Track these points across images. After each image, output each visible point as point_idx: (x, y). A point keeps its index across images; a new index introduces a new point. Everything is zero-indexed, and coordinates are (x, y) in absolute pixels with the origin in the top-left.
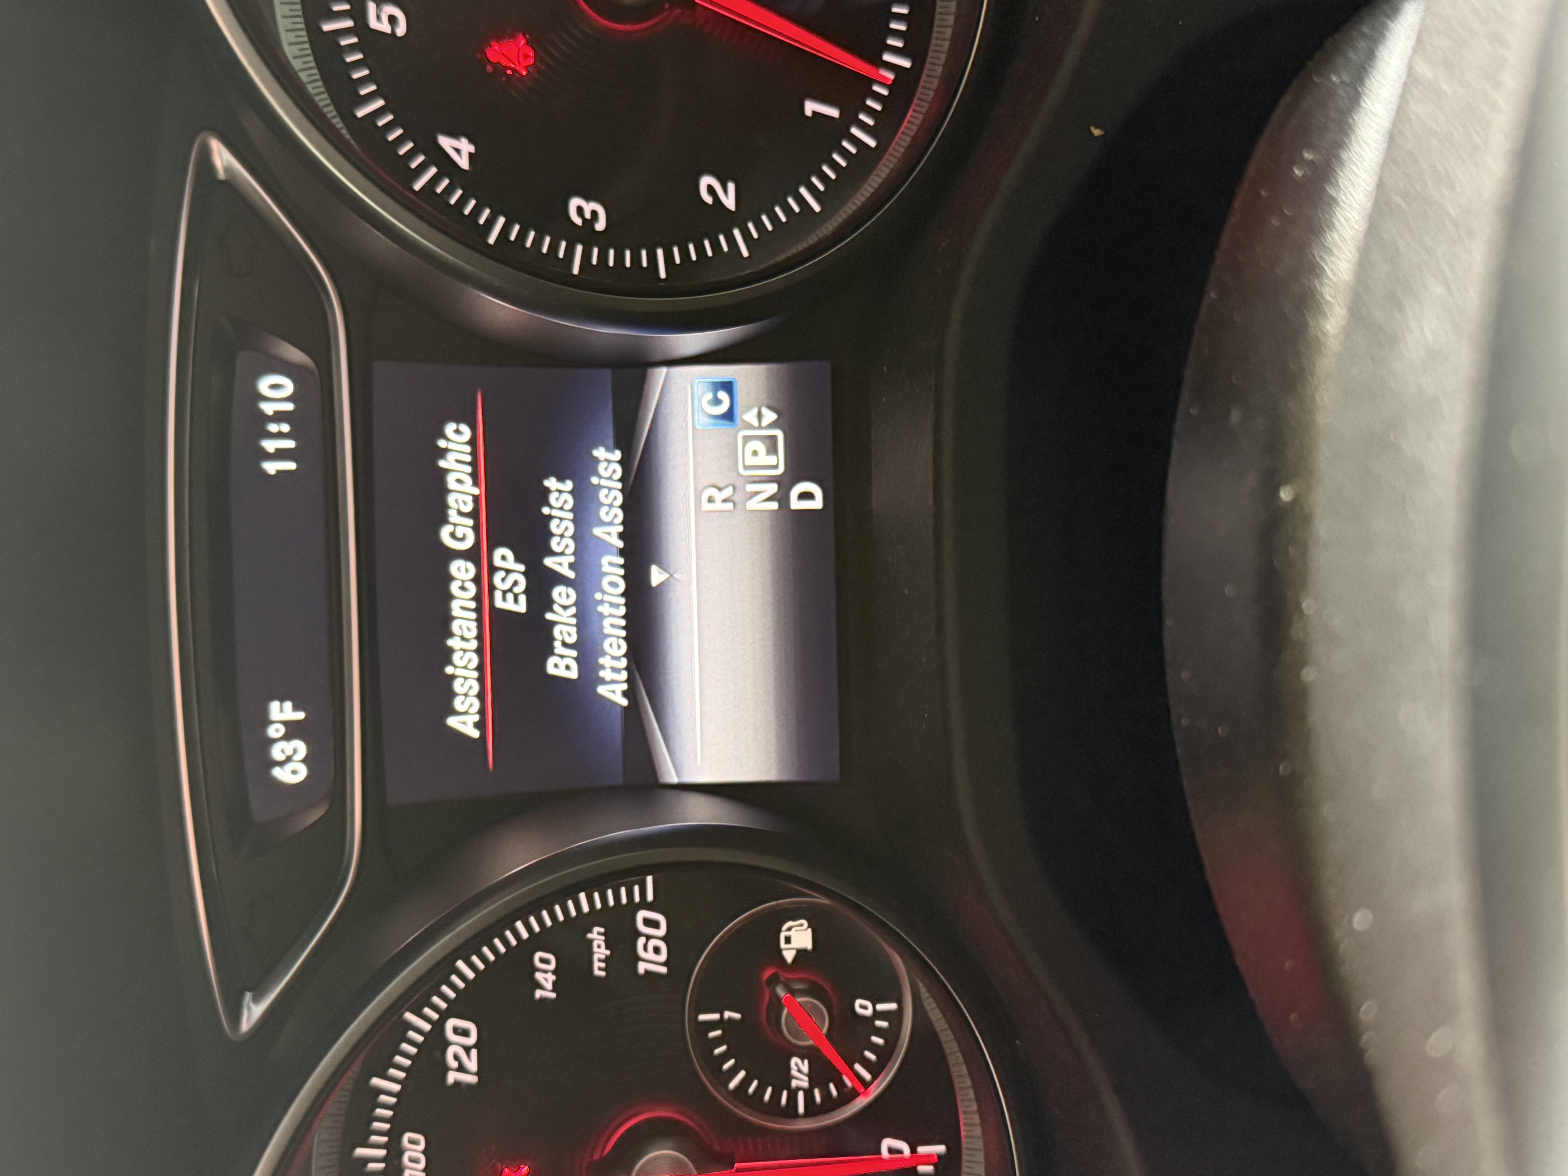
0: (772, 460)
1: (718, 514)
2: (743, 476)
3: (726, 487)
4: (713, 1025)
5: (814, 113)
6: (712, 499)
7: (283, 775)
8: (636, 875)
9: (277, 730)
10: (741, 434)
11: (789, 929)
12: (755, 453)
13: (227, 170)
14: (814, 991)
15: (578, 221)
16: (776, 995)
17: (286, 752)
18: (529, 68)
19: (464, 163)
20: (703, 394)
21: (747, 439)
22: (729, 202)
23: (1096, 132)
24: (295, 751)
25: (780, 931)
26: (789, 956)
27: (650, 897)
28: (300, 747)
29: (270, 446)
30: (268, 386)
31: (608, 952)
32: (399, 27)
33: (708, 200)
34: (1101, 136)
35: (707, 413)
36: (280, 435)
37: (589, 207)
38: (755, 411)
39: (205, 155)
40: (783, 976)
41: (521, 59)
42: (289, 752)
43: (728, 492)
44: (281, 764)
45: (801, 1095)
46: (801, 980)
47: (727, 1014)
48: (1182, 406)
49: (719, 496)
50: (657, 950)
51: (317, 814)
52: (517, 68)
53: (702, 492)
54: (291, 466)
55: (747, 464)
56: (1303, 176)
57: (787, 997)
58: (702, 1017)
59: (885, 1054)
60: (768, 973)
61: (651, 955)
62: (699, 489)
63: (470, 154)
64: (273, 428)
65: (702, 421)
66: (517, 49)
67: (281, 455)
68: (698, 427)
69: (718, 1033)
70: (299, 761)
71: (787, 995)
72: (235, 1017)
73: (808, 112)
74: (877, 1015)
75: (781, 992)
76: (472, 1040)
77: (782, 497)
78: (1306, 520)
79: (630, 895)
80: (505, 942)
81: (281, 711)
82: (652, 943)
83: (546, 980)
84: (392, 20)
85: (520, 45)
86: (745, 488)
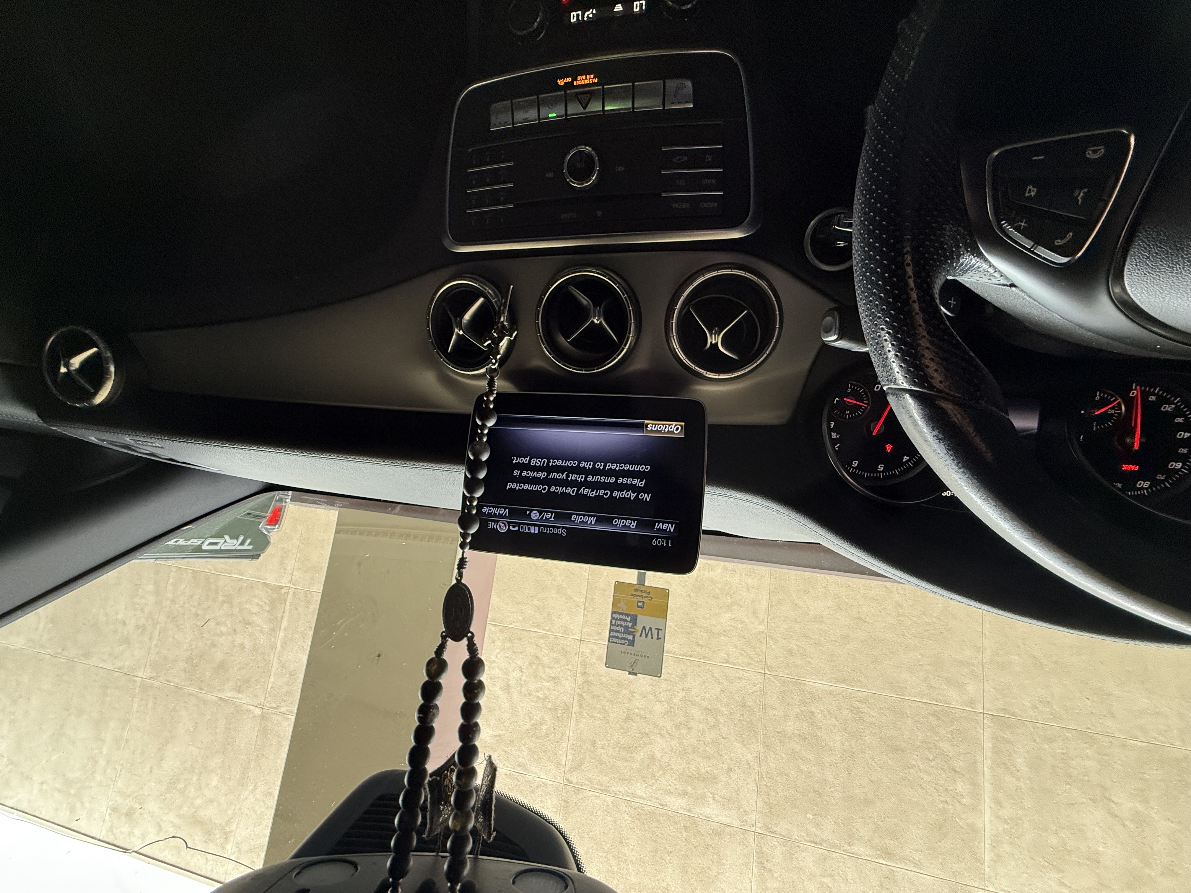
19: (908, 458)
45: (1116, 412)
47: (1095, 425)
74: (1100, 396)
84: (881, 467)
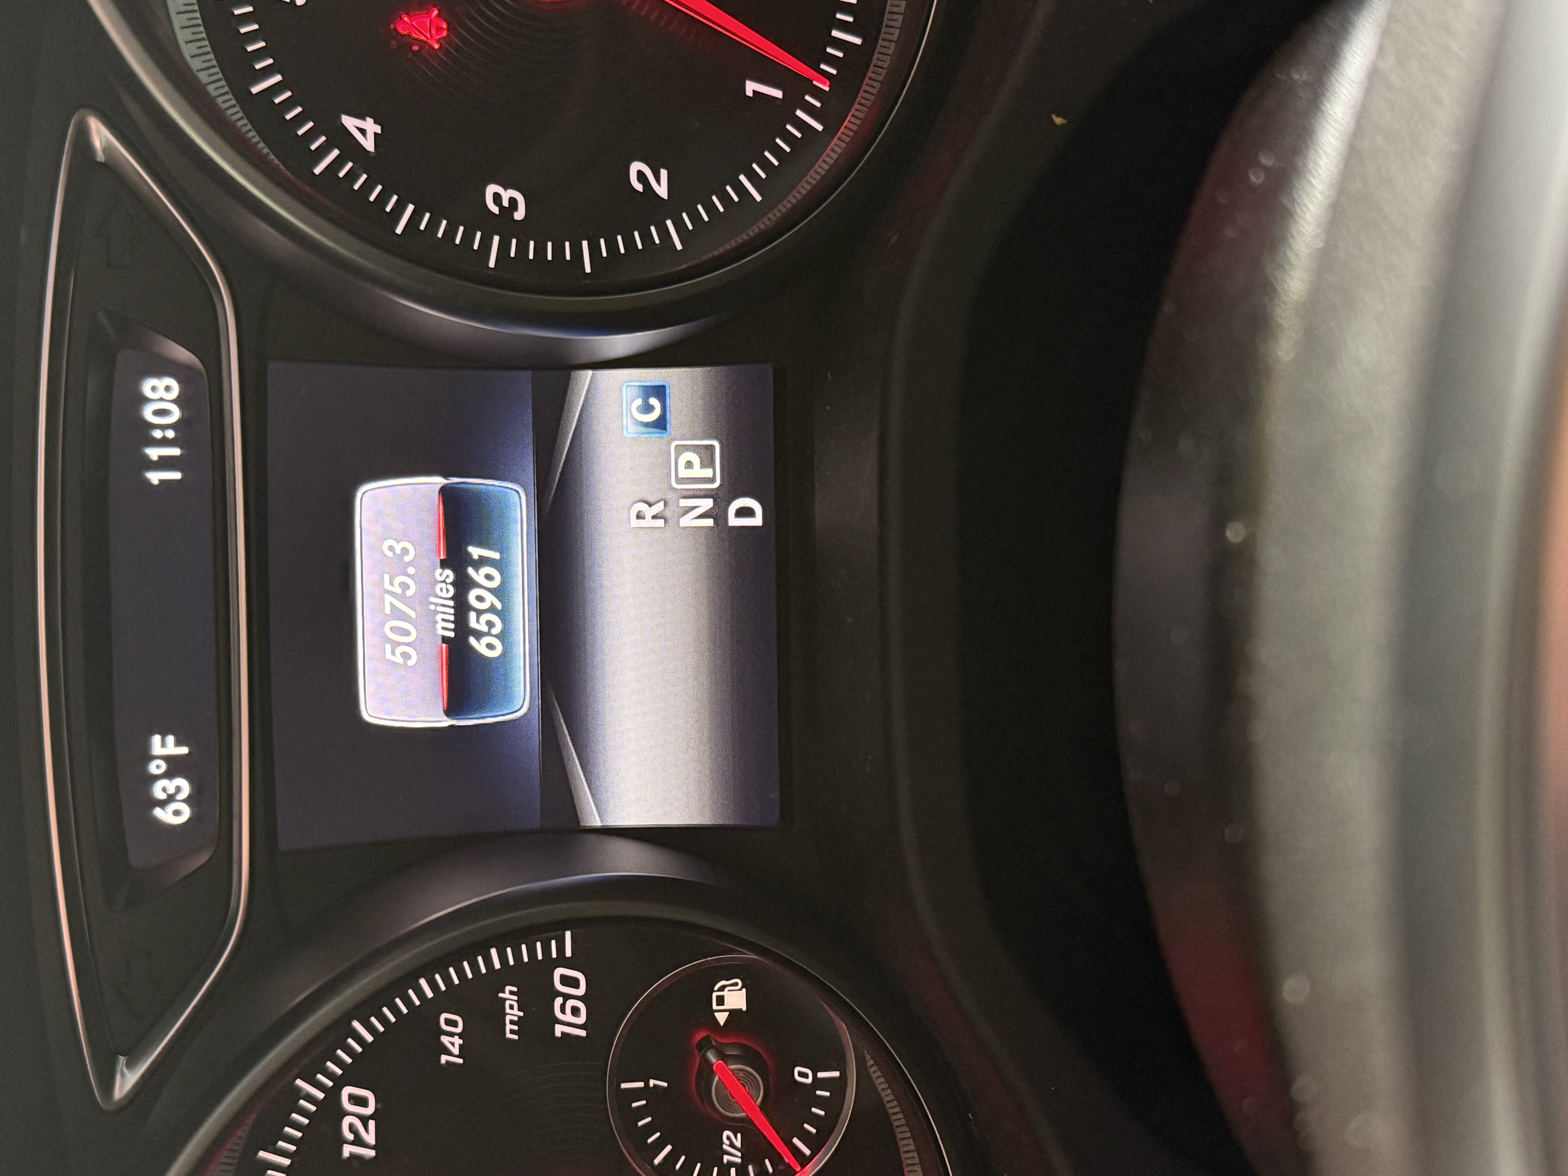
0: (708, 473)
1: (649, 530)
2: (676, 490)
3: (658, 502)
4: (636, 1094)
5: (755, 93)
6: (641, 515)
7: (164, 815)
8: (555, 929)
9: (158, 767)
10: (674, 444)
11: (722, 989)
12: (689, 465)
13: (108, 149)
14: (749, 1057)
15: (495, 210)
16: (707, 1061)
17: (168, 791)
18: (441, 41)
19: (369, 144)
20: (633, 400)
21: (680, 449)
22: (662, 191)
23: (1058, 121)
24: (178, 789)
25: (712, 990)
26: (722, 1018)
27: (568, 953)
28: (183, 786)
29: (154, 454)
30: (152, 387)
31: (521, 1014)
33: (639, 187)
34: (1063, 125)
35: (636, 419)
36: (164, 443)
37: (506, 195)
39: (83, 133)
40: (715, 1039)
41: (433, 32)
42: (172, 791)
43: (659, 507)
44: (163, 804)
45: (733, 1173)
46: (734, 1045)
47: (653, 1082)
49: (649, 512)
50: (575, 1011)
51: (203, 858)
52: (429, 41)
53: (630, 507)
54: (177, 475)
55: (680, 475)
56: (1259, 183)
57: (719, 1063)
58: (625, 1086)
59: (826, 1127)
60: (699, 1036)
61: (568, 1017)
62: (629, 502)
63: (375, 133)
64: (157, 435)
65: (631, 430)
66: (429, 20)
67: (165, 463)
68: (627, 435)
69: (643, 1103)
70: (182, 801)
71: (718, 1062)
72: (108, 1086)
73: (749, 93)
74: (818, 1083)
75: (712, 1057)
76: (370, 1110)
77: (718, 514)
79: (546, 950)
80: (408, 1002)
81: (163, 745)
82: (571, 1003)
83: (453, 1044)
85: (432, 17)
86: (678, 502)
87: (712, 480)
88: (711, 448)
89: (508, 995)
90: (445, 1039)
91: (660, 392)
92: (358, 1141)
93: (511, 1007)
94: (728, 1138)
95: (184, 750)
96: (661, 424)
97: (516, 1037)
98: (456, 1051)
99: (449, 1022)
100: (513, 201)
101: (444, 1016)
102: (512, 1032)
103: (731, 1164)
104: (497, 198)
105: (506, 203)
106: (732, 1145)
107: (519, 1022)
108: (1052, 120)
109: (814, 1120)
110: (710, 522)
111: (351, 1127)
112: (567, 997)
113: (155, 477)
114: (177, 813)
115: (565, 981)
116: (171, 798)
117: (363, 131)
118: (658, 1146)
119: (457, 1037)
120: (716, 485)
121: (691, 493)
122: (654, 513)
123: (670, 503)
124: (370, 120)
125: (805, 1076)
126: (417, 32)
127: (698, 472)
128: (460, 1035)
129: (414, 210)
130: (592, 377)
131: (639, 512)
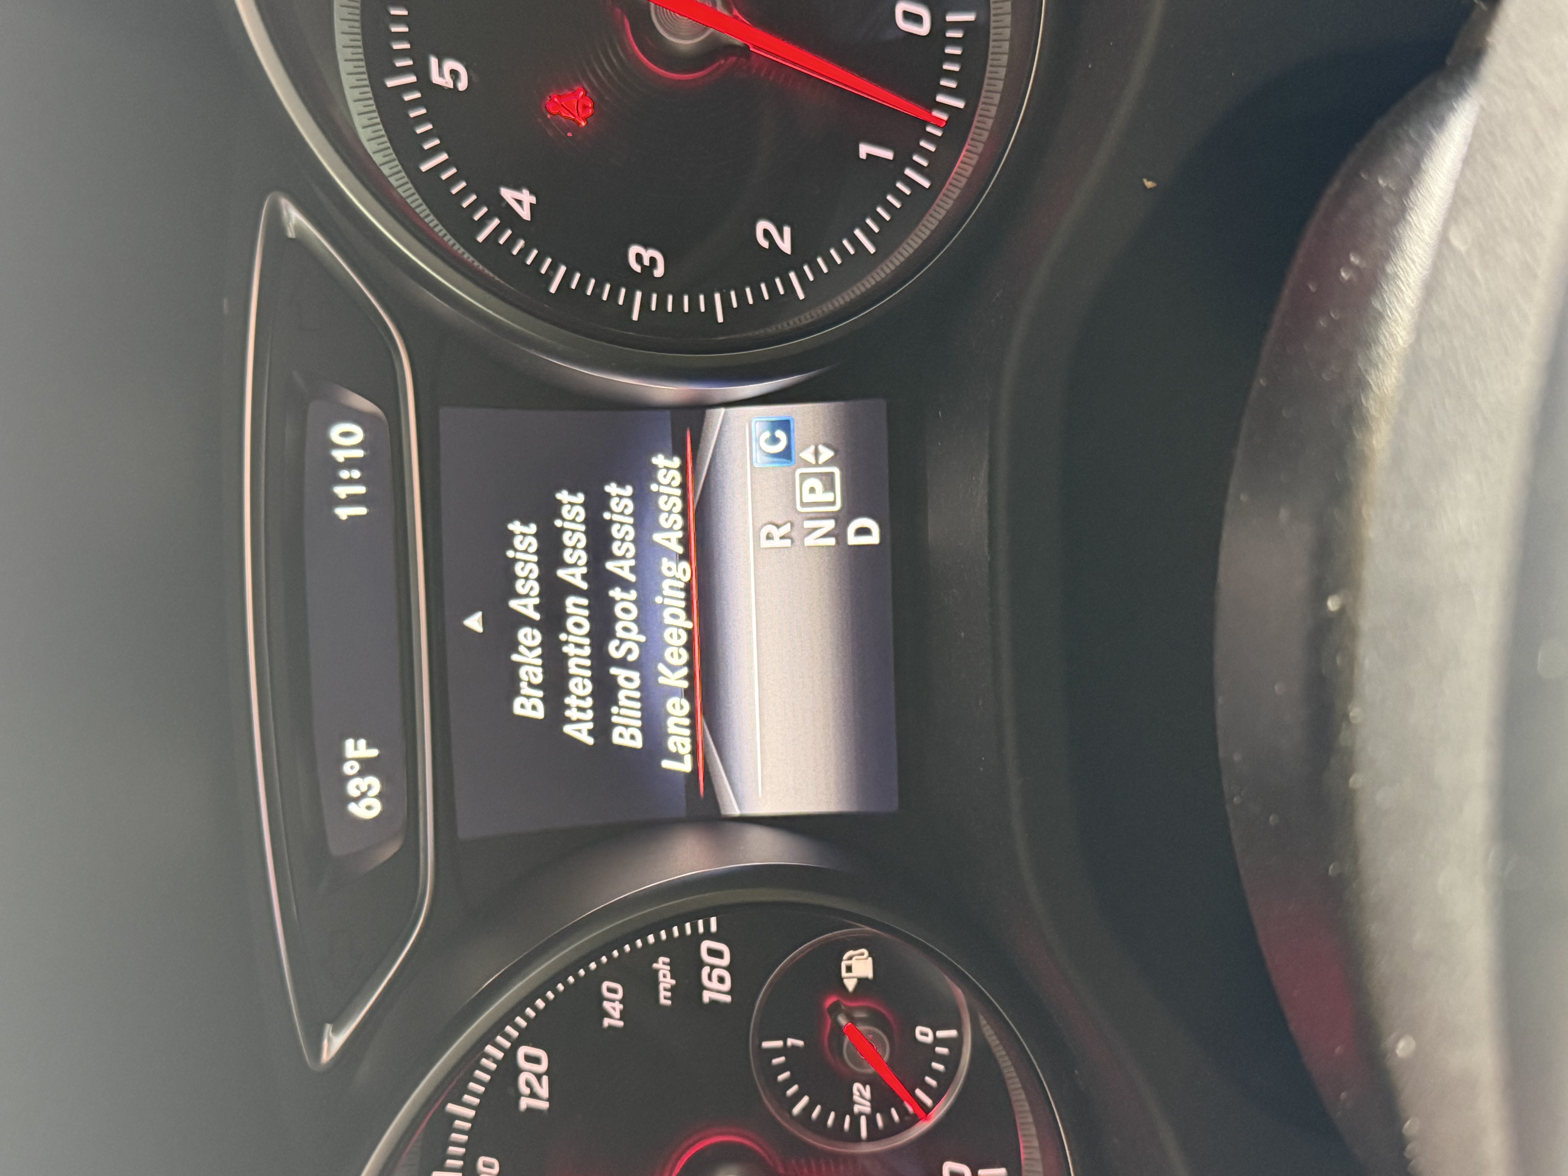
0: (829, 497)
1: (777, 550)
2: (800, 513)
3: (785, 524)
4: (776, 1052)
5: (868, 155)
6: (770, 536)
7: (358, 810)
9: (352, 767)
10: (799, 471)
11: (850, 958)
12: (812, 490)
13: (298, 228)
14: (876, 1019)
15: (637, 268)
16: (838, 1024)
17: (361, 788)
18: (587, 118)
19: (525, 214)
20: (761, 434)
21: (804, 477)
22: (786, 246)
23: (1149, 184)
24: (370, 787)
25: (841, 960)
26: (850, 984)
27: (714, 928)
28: (374, 783)
29: (342, 491)
30: (339, 434)
31: (673, 982)
32: (460, 82)
33: (765, 244)
34: (1154, 189)
35: (765, 452)
36: (351, 482)
37: (647, 254)
38: (812, 448)
39: (276, 214)
40: (846, 1004)
41: (581, 111)
42: (364, 788)
43: (786, 529)
44: (356, 800)
45: (863, 1121)
46: (862, 1009)
47: (790, 1042)
48: (1232, 490)
49: (777, 533)
50: (721, 980)
51: (392, 849)
52: (577, 119)
53: (760, 529)
54: (362, 511)
55: (805, 501)
56: (1350, 281)
57: (848, 1026)
58: (766, 1044)
59: (945, 1080)
60: (830, 1001)
61: (715, 984)
62: (759, 525)
63: (531, 204)
64: (344, 474)
65: (759, 460)
66: (576, 100)
67: (352, 500)
68: (756, 465)
69: (782, 1059)
70: (373, 797)
71: (848, 1024)
72: (316, 1050)
73: (863, 155)
74: (938, 1042)
75: (843, 1021)
76: (543, 1067)
77: (839, 534)
78: (1353, 632)
79: (694, 927)
81: (356, 748)
82: (716, 972)
83: (614, 1009)
84: (454, 74)
85: (578, 96)
86: (803, 524)
87: (833, 503)
88: (831, 475)
89: (662, 965)
90: (607, 1005)
91: (785, 425)
92: (533, 1095)
93: (665, 976)
94: (859, 1091)
95: (374, 753)
96: (787, 454)
97: (669, 1002)
98: (617, 1015)
99: (610, 990)
100: (653, 260)
101: (606, 985)
102: (665, 998)
103: (861, 1114)
104: (639, 258)
105: (646, 262)
106: (862, 1096)
107: (672, 989)
108: (1144, 185)
109: (935, 1074)
110: (832, 541)
111: (528, 1084)
112: (713, 967)
113: (343, 513)
114: (369, 808)
115: (712, 952)
116: (364, 795)
117: (519, 202)
118: (797, 1097)
119: (617, 1003)
120: (837, 507)
121: (813, 516)
122: (782, 534)
123: (796, 523)
124: (526, 192)
125: (926, 1035)
126: (567, 112)
127: (822, 496)
128: (621, 1002)
129: (566, 271)
130: (724, 414)
131: (768, 534)
